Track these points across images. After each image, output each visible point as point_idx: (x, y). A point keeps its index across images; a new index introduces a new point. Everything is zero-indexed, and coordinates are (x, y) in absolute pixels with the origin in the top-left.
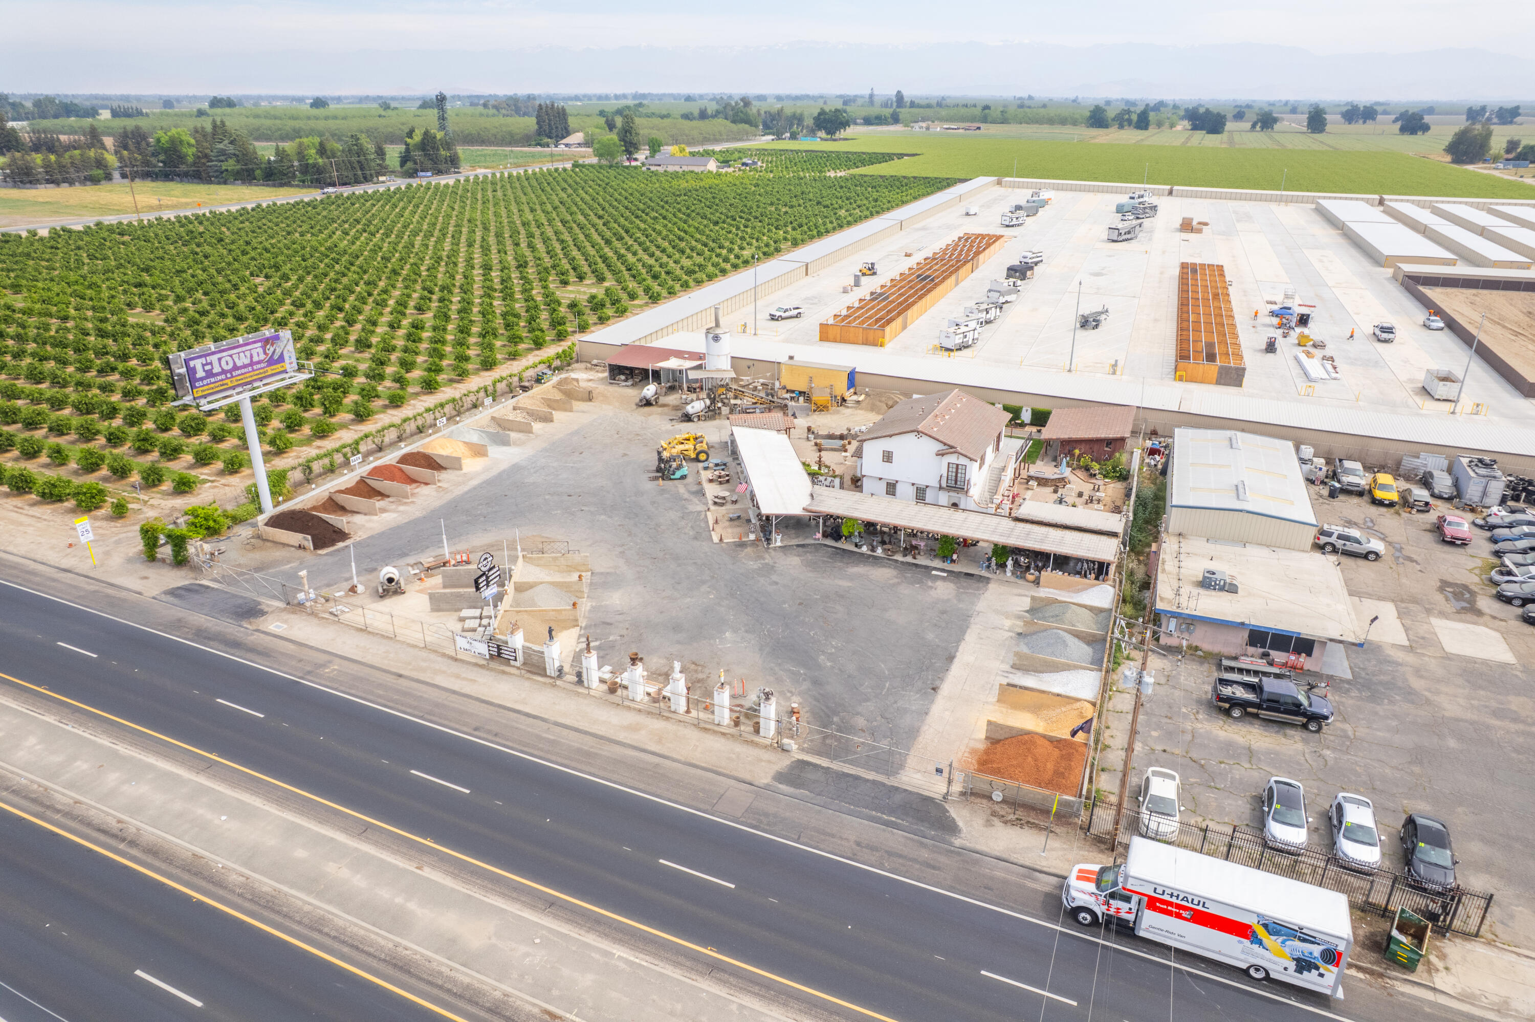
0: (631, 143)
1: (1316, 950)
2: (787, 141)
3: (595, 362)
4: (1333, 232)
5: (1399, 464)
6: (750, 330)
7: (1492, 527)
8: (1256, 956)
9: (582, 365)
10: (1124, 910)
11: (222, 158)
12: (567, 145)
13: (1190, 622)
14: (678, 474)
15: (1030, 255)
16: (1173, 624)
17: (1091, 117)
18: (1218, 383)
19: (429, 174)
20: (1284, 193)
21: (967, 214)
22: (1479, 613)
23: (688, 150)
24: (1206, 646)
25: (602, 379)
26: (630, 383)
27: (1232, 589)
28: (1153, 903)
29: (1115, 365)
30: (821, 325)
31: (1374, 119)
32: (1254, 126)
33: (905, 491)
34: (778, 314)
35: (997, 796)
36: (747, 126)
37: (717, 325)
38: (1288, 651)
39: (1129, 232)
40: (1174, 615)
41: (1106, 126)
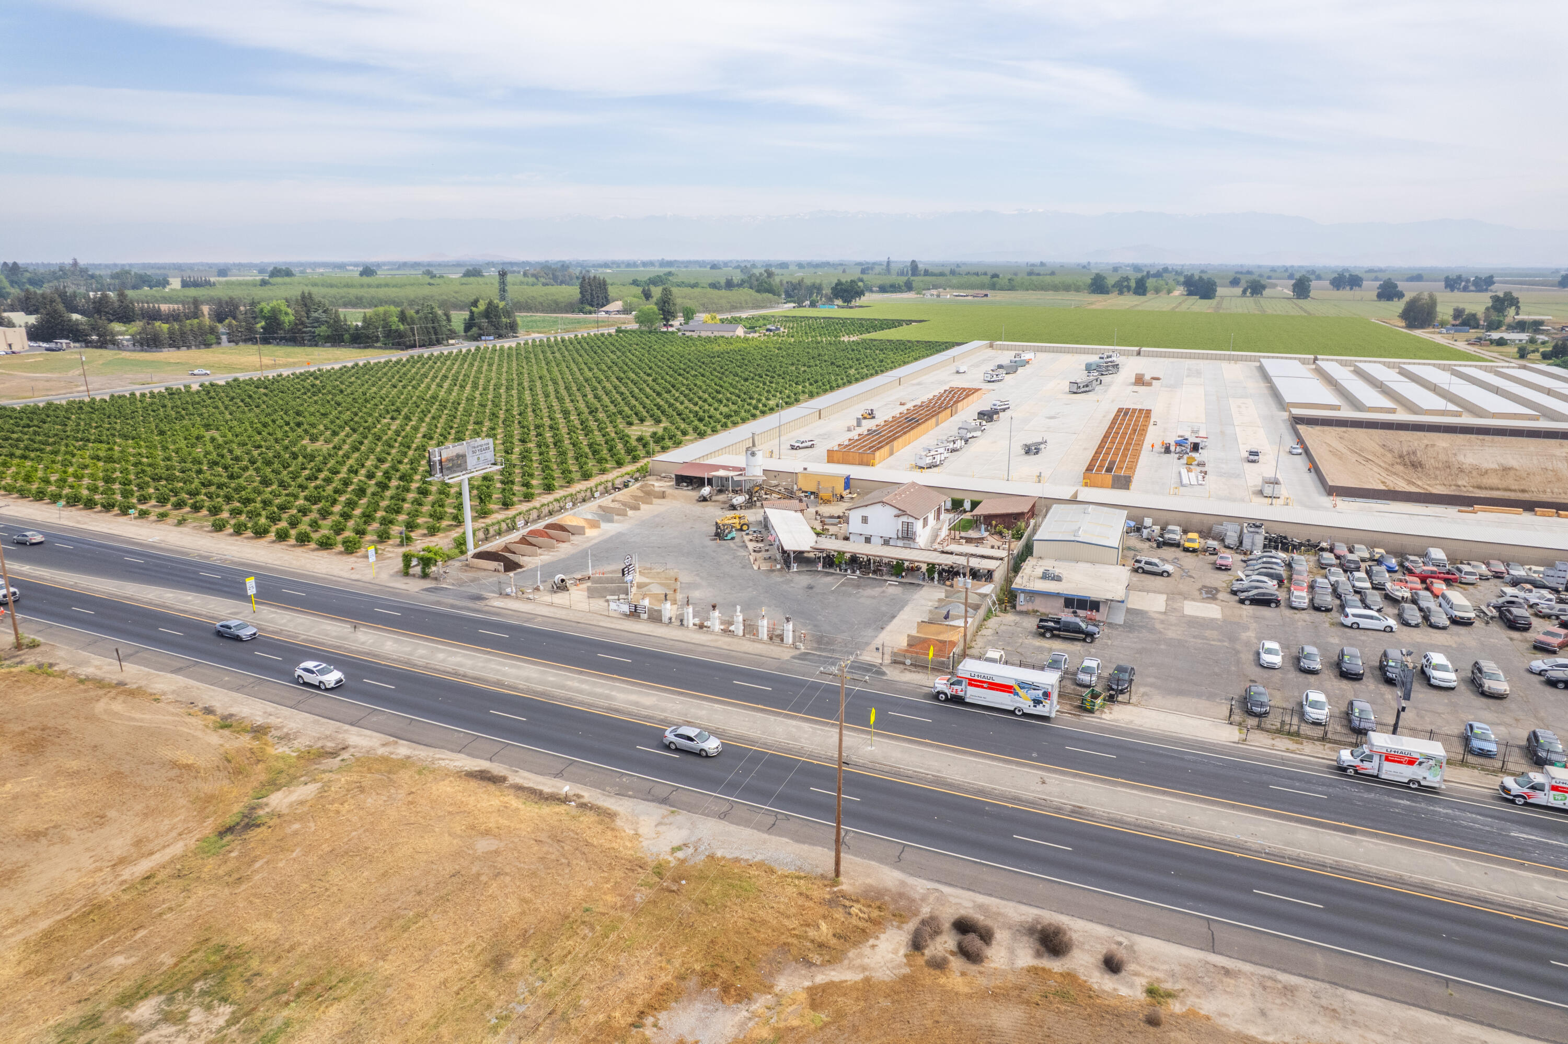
0: (669, 312)
1: (1040, 693)
2: (807, 309)
3: (663, 475)
4: (1263, 385)
5: (1210, 529)
6: (776, 454)
7: (1249, 560)
8: (1016, 702)
9: (655, 477)
10: (958, 690)
11: (316, 325)
12: (607, 312)
14: (729, 537)
15: (999, 403)
16: (1023, 597)
17: (1092, 284)
18: (1113, 487)
19: (491, 338)
20: (1233, 353)
21: (958, 372)
22: (1214, 599)
23: (719, 317)
24: (1042, 610)
25: (670, 486)
26: (690, 488)
27: (1058, 579)
28: (972, 683)
29: (1039, 476)
30: (828, 451)
31: (1360, 286)
32: (1244, 292)
33: (876, 540)
34: (797, 445)
35: (908, 662)
36: (770, 295)
37: (754, 445)
38: (1086, 609)
39: (1087, 386)
40: (1024, 591)
41: (1107, 292)
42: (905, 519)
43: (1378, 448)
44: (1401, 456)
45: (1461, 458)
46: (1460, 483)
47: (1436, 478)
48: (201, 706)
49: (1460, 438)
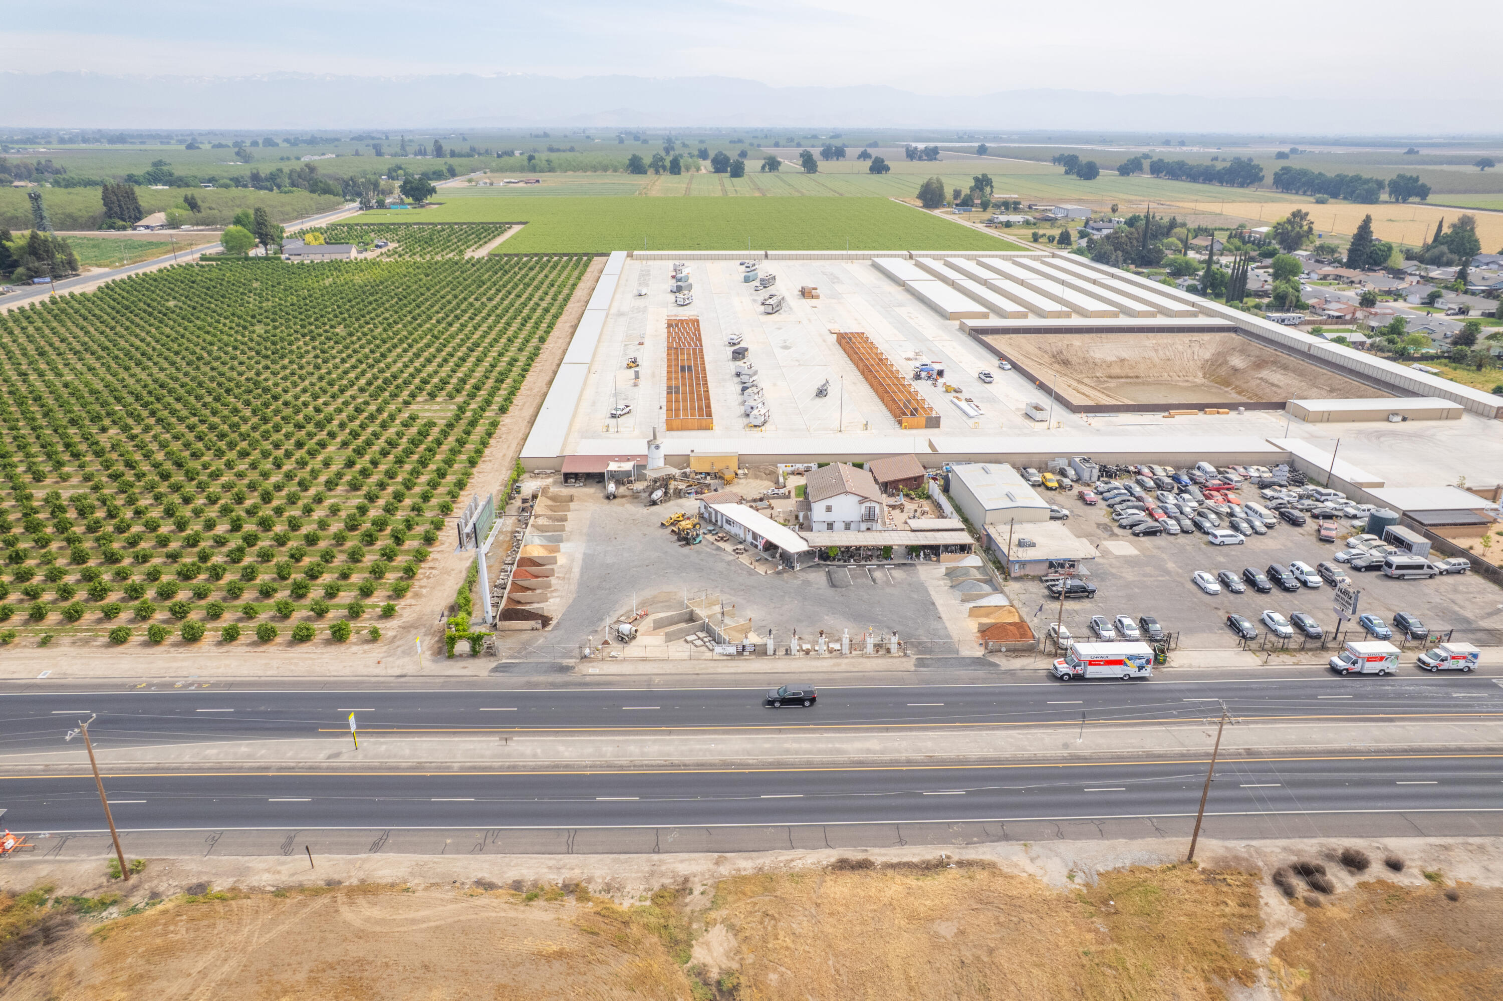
0: (267, 235)
1: (1144, 661)
2: (379, 211)
3: (536, 471)
5: (1047, 464)
6: (612, 428)
7: (1101, 493)
8: (1127, 671)
9: (527, 475)
10: (1080, 670)
13: (1023, 564)
14: (698, 540)
15: (735, 337)
16: (1017, 566)
17: (630, 165)
18: (926, 427)
20: (848, 252)
21: (640, 295)
22: (1117, 535)
24: (1032, 574)
25: (554, 484)
26: (587, 486)
27: (1033, 545)
28: (1091, 663)
29: (867, 424)
33: (839, 526)
34: (617, 412)
35: (1004, 649)
37: (655, 438)
38: (1066, 567)
39: (778, 305)
40: (1017, 562)
41: (645, 173)
42: (868, 504)
43: (1037, 351)
44: (1054, 356)
45: (1092, 354)
46: (1098, 375)
47: (1081, 372)
48: (469, 882)
49: (1087, 336)
